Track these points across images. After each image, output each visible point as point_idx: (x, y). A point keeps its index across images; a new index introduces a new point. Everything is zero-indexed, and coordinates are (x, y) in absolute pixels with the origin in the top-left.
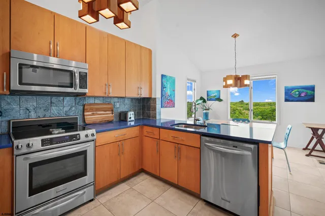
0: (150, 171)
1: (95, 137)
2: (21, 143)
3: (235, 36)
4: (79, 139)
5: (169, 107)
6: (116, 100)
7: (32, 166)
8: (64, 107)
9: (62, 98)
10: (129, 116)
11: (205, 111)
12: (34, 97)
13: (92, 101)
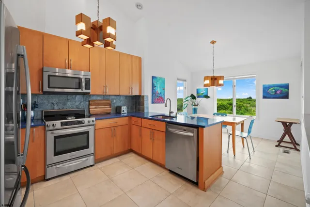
0: (137, 150)
1: (94, 123)
2: (49, 123)
3: (213, 42)
4: (84, 123)
5: (159, 103)
6: (113, 97)
7: (56, 138)
8: (75, 102)
9: (74, 96)
10: (122, 110)
11: (193, 107)
12: (57, 96)
13: (95, 98)
